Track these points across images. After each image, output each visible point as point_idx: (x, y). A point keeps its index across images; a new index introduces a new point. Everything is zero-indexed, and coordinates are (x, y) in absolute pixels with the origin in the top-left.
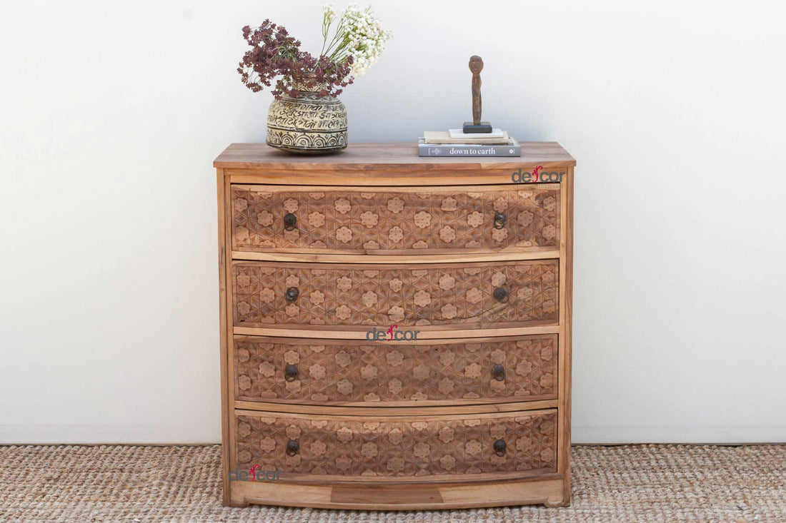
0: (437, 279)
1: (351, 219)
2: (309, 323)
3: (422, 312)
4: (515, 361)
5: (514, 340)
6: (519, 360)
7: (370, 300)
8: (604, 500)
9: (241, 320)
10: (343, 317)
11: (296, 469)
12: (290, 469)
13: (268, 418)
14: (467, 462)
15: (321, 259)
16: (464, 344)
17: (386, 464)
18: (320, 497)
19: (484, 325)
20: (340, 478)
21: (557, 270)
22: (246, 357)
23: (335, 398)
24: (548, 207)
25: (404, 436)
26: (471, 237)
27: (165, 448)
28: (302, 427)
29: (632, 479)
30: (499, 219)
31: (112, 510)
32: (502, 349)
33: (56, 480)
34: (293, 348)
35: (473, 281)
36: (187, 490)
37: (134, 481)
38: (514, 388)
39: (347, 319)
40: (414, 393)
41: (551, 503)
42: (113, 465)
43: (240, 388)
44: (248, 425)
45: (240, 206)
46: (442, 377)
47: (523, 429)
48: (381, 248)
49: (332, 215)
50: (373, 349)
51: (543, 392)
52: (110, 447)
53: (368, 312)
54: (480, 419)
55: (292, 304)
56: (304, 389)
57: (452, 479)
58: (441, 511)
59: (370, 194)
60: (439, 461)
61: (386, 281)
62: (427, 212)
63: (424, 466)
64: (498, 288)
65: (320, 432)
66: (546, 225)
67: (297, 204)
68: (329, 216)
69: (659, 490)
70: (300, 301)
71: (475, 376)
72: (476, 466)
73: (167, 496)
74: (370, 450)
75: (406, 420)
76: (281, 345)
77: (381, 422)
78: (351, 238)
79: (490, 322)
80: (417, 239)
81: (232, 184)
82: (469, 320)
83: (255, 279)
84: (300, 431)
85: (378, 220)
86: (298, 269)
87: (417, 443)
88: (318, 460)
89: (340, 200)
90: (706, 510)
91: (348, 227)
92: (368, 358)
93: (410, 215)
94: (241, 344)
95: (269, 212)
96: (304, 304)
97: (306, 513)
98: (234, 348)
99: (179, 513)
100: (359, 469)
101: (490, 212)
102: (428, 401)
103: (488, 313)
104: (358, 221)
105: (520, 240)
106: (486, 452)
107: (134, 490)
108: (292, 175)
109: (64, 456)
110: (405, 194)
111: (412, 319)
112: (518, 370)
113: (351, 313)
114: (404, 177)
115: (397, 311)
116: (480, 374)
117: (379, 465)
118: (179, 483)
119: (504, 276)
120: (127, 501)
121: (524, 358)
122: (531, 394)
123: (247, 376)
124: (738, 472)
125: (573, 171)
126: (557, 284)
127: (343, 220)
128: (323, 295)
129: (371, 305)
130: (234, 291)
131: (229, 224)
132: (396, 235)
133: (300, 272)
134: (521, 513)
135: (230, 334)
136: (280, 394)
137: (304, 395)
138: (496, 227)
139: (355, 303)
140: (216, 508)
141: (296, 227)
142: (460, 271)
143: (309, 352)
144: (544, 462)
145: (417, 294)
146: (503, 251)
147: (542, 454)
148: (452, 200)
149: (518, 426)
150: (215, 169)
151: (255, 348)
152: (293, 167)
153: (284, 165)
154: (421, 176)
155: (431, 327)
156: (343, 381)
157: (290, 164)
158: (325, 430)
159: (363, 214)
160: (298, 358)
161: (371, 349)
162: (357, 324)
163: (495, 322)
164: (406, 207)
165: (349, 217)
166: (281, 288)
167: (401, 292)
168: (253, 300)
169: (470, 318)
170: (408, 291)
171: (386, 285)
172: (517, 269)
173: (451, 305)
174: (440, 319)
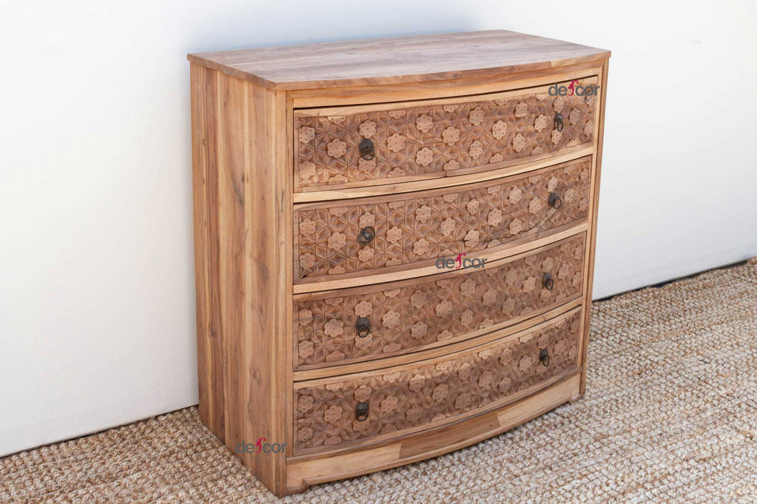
0: (508, 193)
1: (433, 137)
3: (494, 232)
4: (558, 267)
5: (558, 245)
6: (561, 265)
9: (304, 276)
10: (420, 252)
11: (365, 433)
12: (357, 435)
13: (334, 385)
14: (519, 380)
15: (400, 189)
16: (525, 259)
17: (455, 403)
18: (389, 457)
19: (540, 234)
20: (410, 430)
21: (590, 166)
22: (308, 319)
23: (412, 344)
24: (589, 103)
25: (472, 369)
26: (536, 142)
28: (373, 385)
30: (557, 120)
32: (551, 257)
34: (366, 298)
35: (534, 190)
38: (556, 293)
39: (425, 253)
40: (483, 321)
41: (573, 398)
43: (299, 357)
44: (311, 398)
45: (306, 136)
46: (506, 298)
47: (559, 333)
48: (461, 167)
49: (414, 135)
50: (449, 282)
51: (574, 291)
53: (446, 242)
54: (532, 333)
55: (367, 247)
56: (376, 341)
57: (507, 400)
59: (452, 107)
60: (498, 385)
61: (464, 204)
62: (503, 121)
63: (487, 395)
64: (552, 194)
65: (393, 386)
66: (587, 122)
67: (375, 126)
68: (410, 137)
70: (375, 241)
71: (530, 290)
72: (526, 381)
74: (441, 393)
75: (475, 351)
76: (350, 298)
77: (452, 360)
78: (432, 160)
79: (544, 230)
80: (494, 152)
81: (295, 109)
82: (529, 232)
83: (322, 224)
84: (370, 391)
85: (460, 136)
86: (374, 205)
87: (482, 372)
88: (390, 417)
89: (422, 116)
91: (429, 148)
93: (489, 126)
94: (302, 305)
95: (341, 140)
96: (379, 244)
98: (294, 311)
100: (429, 416)
101: (552, 114)
102: (495, 326)
103: (543, 222)
104: (440, 140)
105: (570, 140)
106: (533, 365)
108: (372, 92)
110: (486, 102)
111: (485, 241)
112: (559, 275)
113: (429, 247)
114: (488, 83)
115: (473, 235)
116: (534, 287)
117: (449, 407)
119: (556, 180)
121: (565, 261)
122: (567, 296)
123: (310, 340)
126: (589, 180)
127: (425, 140)
128: (400, 230)
129: (449, 233)
130: (296, 242)
131: (291, 159)
132: (477, 152)
133: (377, 208)
135: (289, 295)
136: (349, 351)
137: (376, 348)
138: (555, 128)
139: (433, 234)
141: (373, 155)
142: (526, 181)
143: (383, 299)
144: (570, 360)
145: (491, 213)
146: (558, 153)
147: (569, 353)
148: (524, 104)
149: (557, 331)
151: (320, 306)
152: (376, 82)
153: (366, 80)
154: (503, 81)
155: (501, 247)
156: (418, 323)
157: (372, 78)
158: (398, 382)
159: (446, 131)
160: (370, 308)
161: (447, 282)
162: (435, 258)
163: (547, 230)
164: (486, 117)
165: (431, 136)
166: (353, 230)
167: (477, 214)
168: (319, 249)
169: (531, 229)
170: (483, 212)
171: (464, 208)
172: (565, 171)
173: (517, 219)
174: (508, 236)
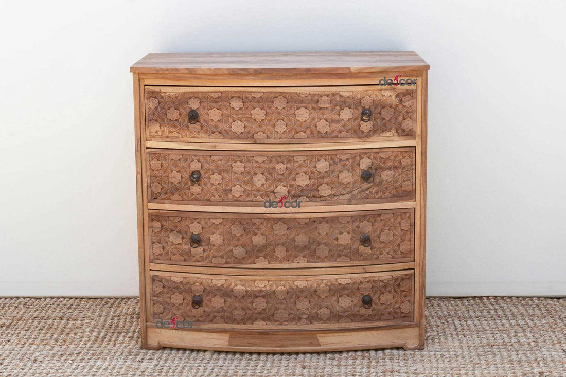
0: (315, 163)
1: (243, 114)
2: (210, 200)
3: (302, 191)
4: (379, 231)
5: (378, 214)
6: (382, 230)
7: (259, 180)
8: (453, 344)
9: (154, 198)
10: (237, 195)
11: (200, 319)
12: (195, 319)
13: (177, 278)
14: (340, 314)
15: (219, 147)
16: (337, 217)
17: (273, 315)
18: (221, 342)
19: (353, 201)
20: (235, 326)
21: (414, 156)
22: (159, 228)
23: (231, 261)
24: (406, 104)
25: (288, 292)
26: (342, 128)
27: (98, 300)
28: (205, 285)
29: (475, 325)
30: (366, 114)
31: (51, 352)
32: (368, 221)
33: (8, 327)
34: (197, 220)
35: (344, 165)
36: (113, 335)
37: (70, 328)
38: (378, 252)
39: (240, 196)
40: (296, 257)
41: (409, 346)
42: (55, 313)
43: (154, 253)
44: (161, 284)
45: (152, 104)
46: (319, 244)
47: (385, 286)
48: (268, 138)
49: (228, 110)
50: (262, 221)
51: (402, 255)
52: (54, 300)
53: (258, 191)
54: (351, 278)
55: (196, 184)
56: (206, 253)
57: (328, 327)
58: (318, 353)
59: (258, 94)
60: (317, 312)
61: (272, 165)
62: (306, 108)
63: (305, 316)
64: (365, 171)
65: (219, 289)
66: (404, 119)
67: (199, 102)
68: (226, 112)
69: (497, 336)
70: (202, 182)
71: (346, 243)
72: (348, 317)
73: (96, 341)
74: (260, 304)
75: (290, 279)
76: (187, 218)
77: (268, 281)
78: (243, 130)
79: (358, 199)
80: (298, 130)
81: (145, 85)
82: (341, 197)
83: (165, 165)
84: (203, 288)
85: (266, 115)
86: (200, 156)
87: (298, 298)
88: (218, 312)
89: (235, 98)
90: (537, 352)
91: (241, 121)
92: (258, 229)
93: (292, 111)
94: (154, 218)
95: (176, 109)
96: (205, 184)
97: (208, 355)
98: (149, 220)
99: (105, 355)
100: (251, 319)
101: (358, 108)
102: (308, 264)
103: (356, 192)
104: (250, 116)
105: (383, 131)
106: (355, 305)
107: (70, 335)
108: (195, 78)
109: (16, 307)
110: (287, 93)
111: (294, 196)
112: (381, 238)
113: (244, 192)
114: (287, 79)
115: (282, 190)
116: (350, 242)
117: (268, 317)
118: (107, 330)
119: (370, 161)
120: (64, 345)
121: (387, 228)
122: (392, 258)
123: (160, 243)
124: (562, 320)
125: (427, 74)
126: (414, 167)
127: (237, 115)
128: (220, 176)
129: (260, 185)
130: (148, 174)
131: (144, 119)
132: (281, 128)
133: (202, 158)
134: (385, 355)
135: (145, 209)
136: (186, 258)
137: (206, 258)
138: (363, 120)
139: (247, 183)
140: (135, 351)
141: (198, 121)
142: (334, 157)
143: (209, 224)
144: (402, 313)
145: (298, 176)
146: (369, 140)
147: (401, 306)
148: (326, 98)
149: (382, 284)
150: (132, 73)
151: (166, 220)
152: (194, 71)
153: (188, 69)
154: (301, 79)
155: (310, 203)
156: (238, 247)
157: (193, 69)
158: (224, 287)
159: (253, 110)
160: (200, 228)
161: (261, 221)
162: (249, 201)
163: (362, 199)
164: (289, 104)
165: (242, 112)
166: (186, 171)
167: (285, 174)
168: (164, 181)
169: (343, 195)
170: (290, 174)
171: (272, 168)
172: (381, 155)
173: (326, 185)
174: (318, 196)
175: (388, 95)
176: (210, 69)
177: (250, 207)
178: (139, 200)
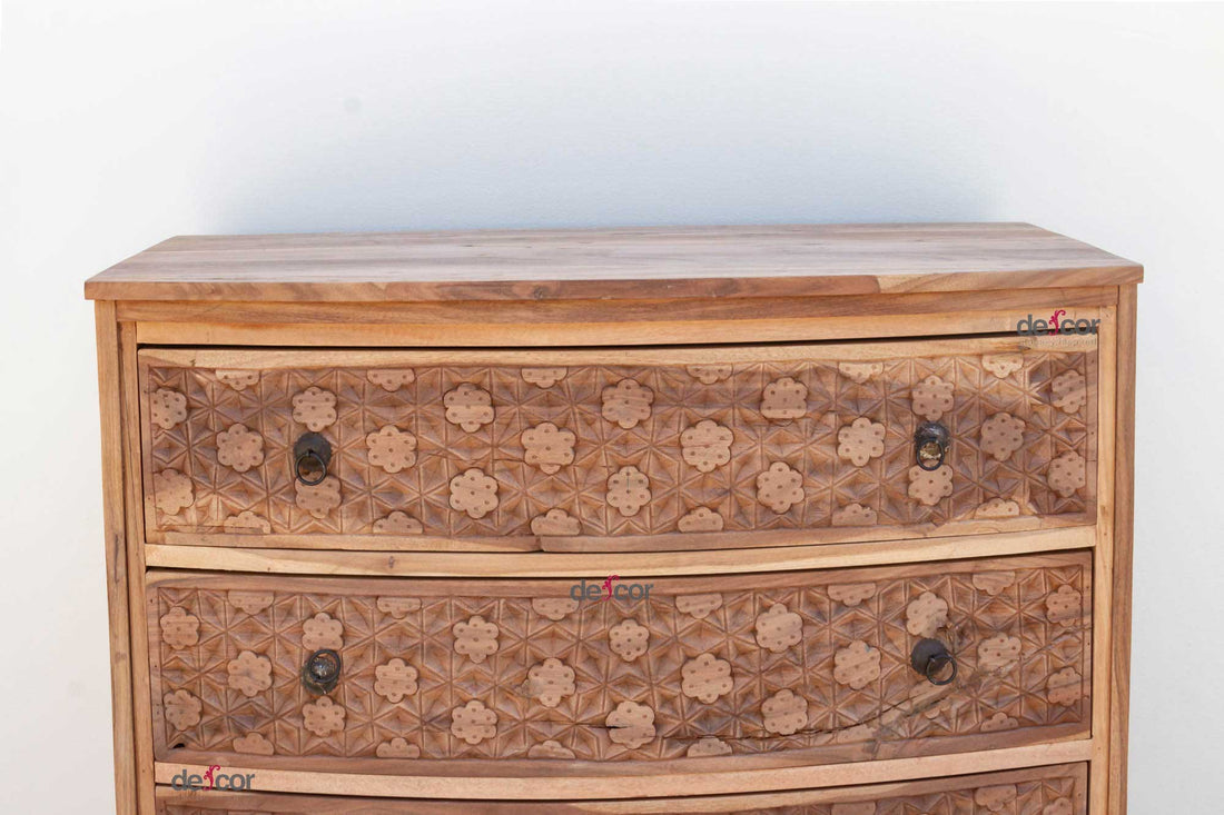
0: (750, 618)
1: (494, 446)
2: (373, 754)
3: (705, 718)
5: (969, 786)
7: (551, 684)
9: (176, 744)
10: (472, 736)
15: (406, 566)
16: (829, 805)
19: (885, 748)
21: (1087, 582)
24: (1065, 403)
26: (848, 493)
30: (929, 440)
35: (853, 623)
39: (484, 740)
45: (167, 411)
48: (583, 530)
49: (439, 436)
53: (548, 721)
55: (324, 699)
59: (549, 372)
61: (598, 628)
62: (719, 423)
64: (924, 641)
66: (1059, 455)
67: (333, 403)
68: (430, 439)
70: (345, 688)
78: (494, 503)
79: (902, 739)
80: (692, 503)
81: (141, 346)
82: (842, 736)
83: (214, 628)
85: (575, 449)
86: (338, 597)
89: (461, 390)
91: (484, 471)
93: (671, 433)
95: (249, 430)
96: (357, 698)
101: (903, 420)
103: (893, 716)
104: (517, 454)
105: (987, 500)
108: (316, 317)
110: (653, 369)
111: (677, 737)
113: (497, 725)
114: (652, 319)
115: (634, 715)
119: (941, 604)
125: (1133, 297)
126: (1087, 620)
127: (471, 450)
128: (411, 670)
129: (556, 700)
130: (155, 660)
131: (136, 464)
132: (629, 494)
133: (344, 606)
135: (145, 784)
138: (920, 462)
139: (507, 693)
141: (329, 474)
142: (817, 594)
145: (692, 665)
146: (940, 531)
148: (792, 386)
150: (92, 303)
152: (316, 293)
153: (292, 287)
154: (703, 317)
155: (733, 760)
157: (309, 285)
159: (530, 432)
162: (516, 757)
163: (914, 738)
164: (659, 410)
165: (489, 441)
166: (288, 652)
167: (644, 660)
168: (208, 684)
169: (846, 728)
170: (663, 658)
171: (599, 641)
172: (978, 583)
173: (790, 694)
174: (760, 735)
175: (1005, 374)
176: (371, 284)
177: (519, 781)
178: (122, 753)
